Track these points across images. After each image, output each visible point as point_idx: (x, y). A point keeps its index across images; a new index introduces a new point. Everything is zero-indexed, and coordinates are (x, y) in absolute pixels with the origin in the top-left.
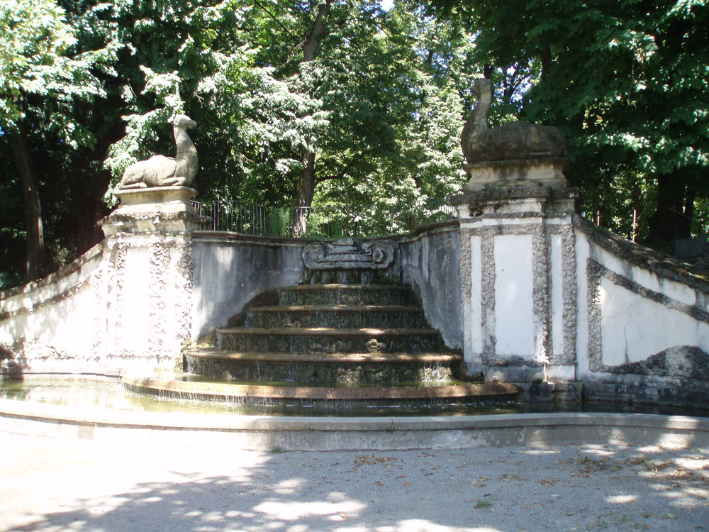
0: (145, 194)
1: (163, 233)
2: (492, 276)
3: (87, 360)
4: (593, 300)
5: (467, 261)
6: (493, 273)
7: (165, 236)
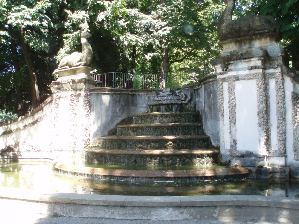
0: (68, 71)
1: (75, 90)
2: (233, 105)
3: (47, 152)
4: (296, 117)
5: (221, 97)
6: (234, 103)
7: (77, 91)
